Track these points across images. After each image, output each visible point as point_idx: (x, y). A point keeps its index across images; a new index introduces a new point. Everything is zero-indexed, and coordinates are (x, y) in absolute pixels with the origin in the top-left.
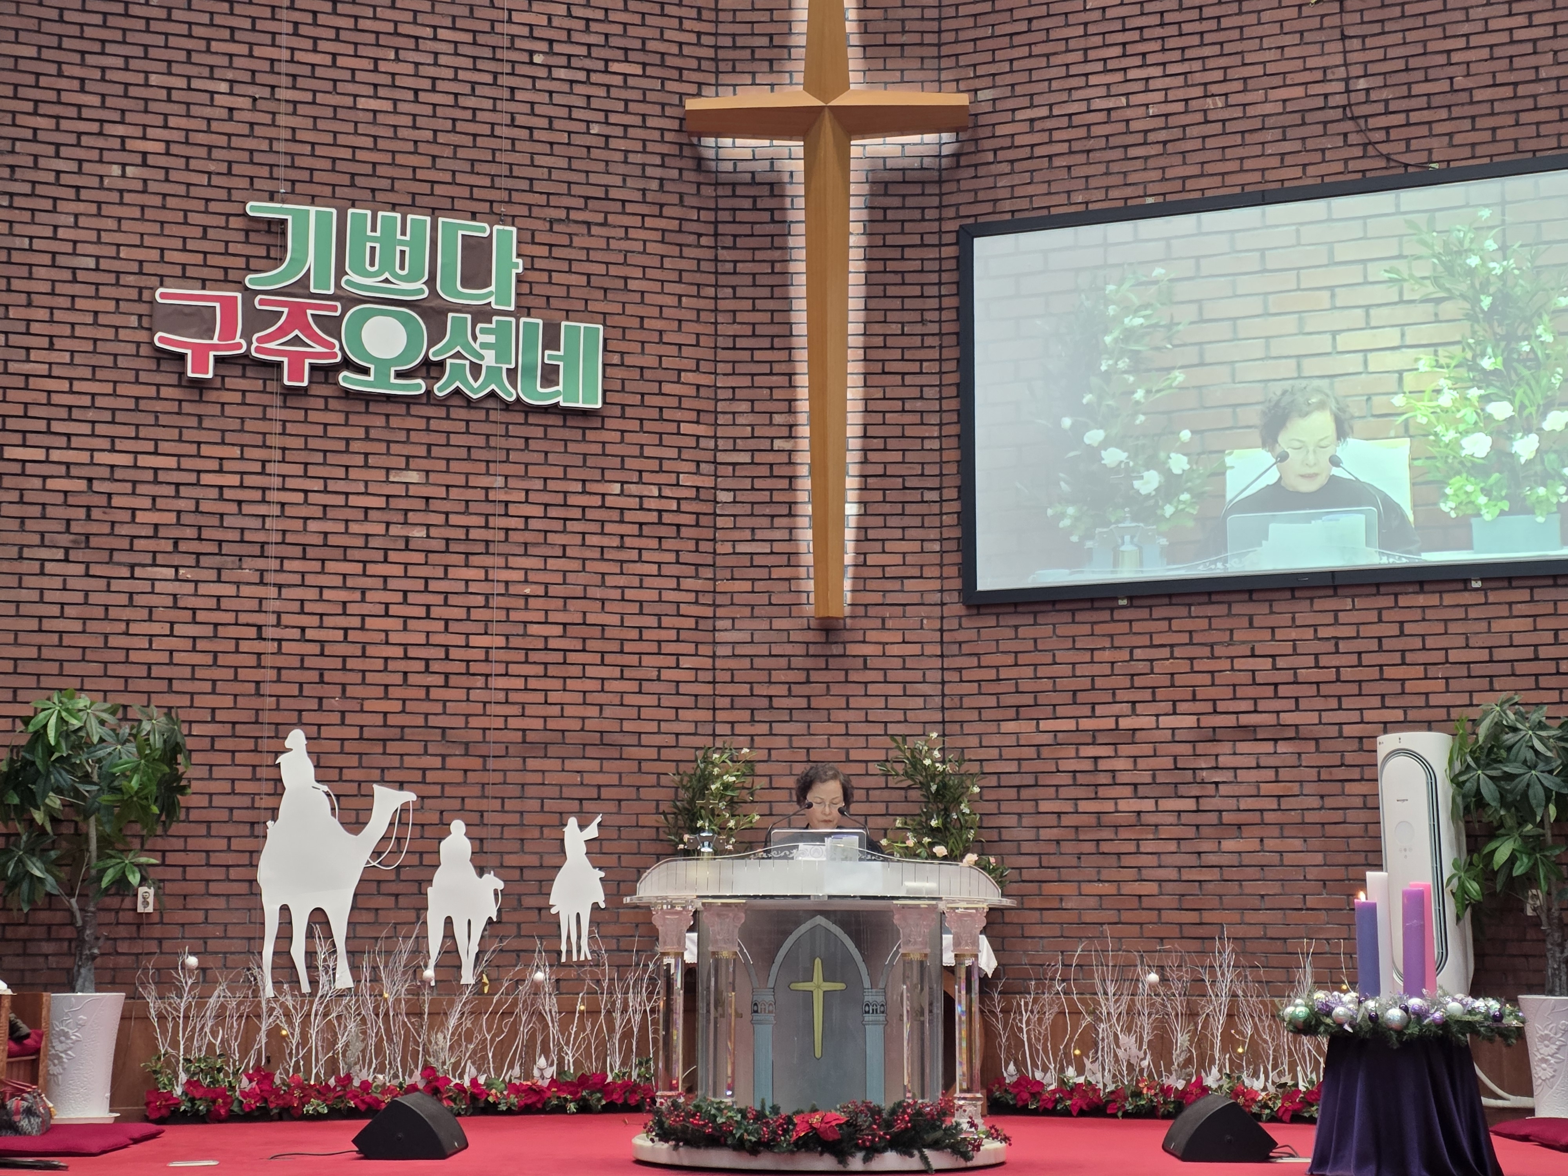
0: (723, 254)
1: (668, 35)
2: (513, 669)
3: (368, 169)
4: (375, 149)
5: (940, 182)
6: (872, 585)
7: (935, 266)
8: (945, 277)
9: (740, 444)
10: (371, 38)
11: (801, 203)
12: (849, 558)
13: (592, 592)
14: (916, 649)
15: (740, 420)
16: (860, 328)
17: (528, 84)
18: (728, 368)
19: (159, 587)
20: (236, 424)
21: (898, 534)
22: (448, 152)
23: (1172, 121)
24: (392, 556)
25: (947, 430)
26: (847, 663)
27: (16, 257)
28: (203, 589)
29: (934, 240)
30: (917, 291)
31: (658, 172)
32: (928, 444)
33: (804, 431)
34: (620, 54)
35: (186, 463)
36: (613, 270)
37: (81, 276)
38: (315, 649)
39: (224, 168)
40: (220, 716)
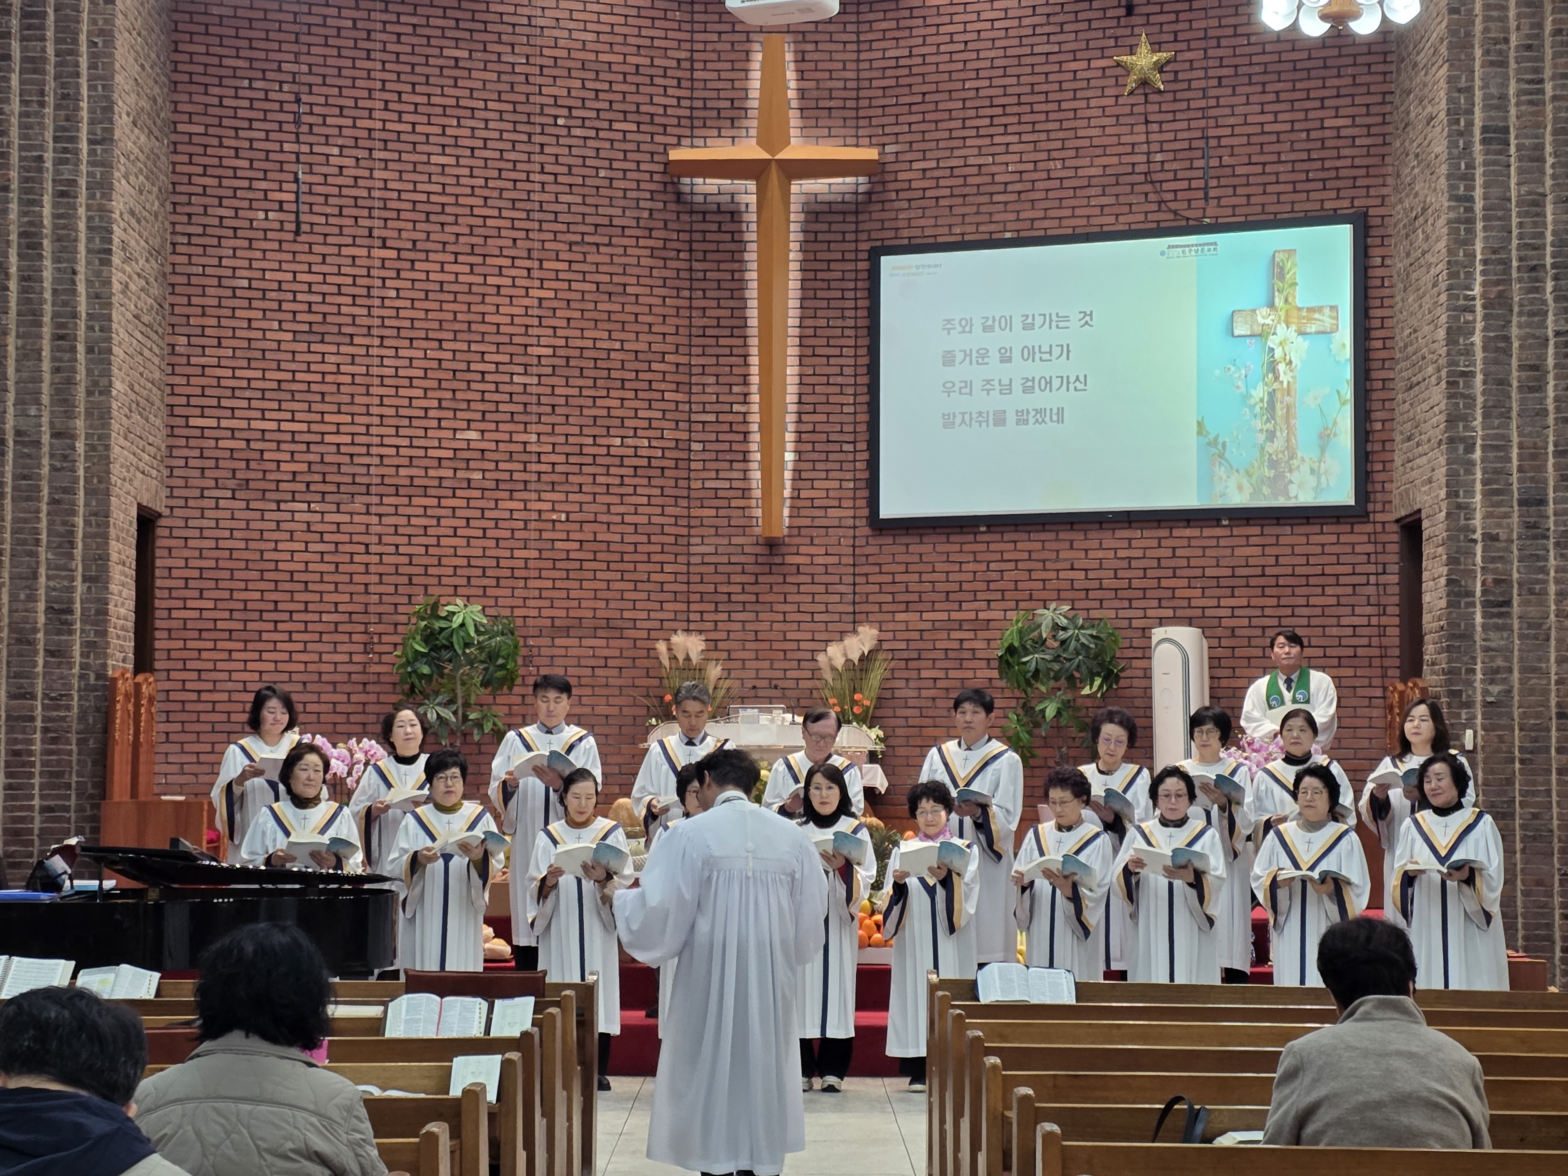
0: (696, 265)
1: (656, 100)
2: (544, 574)
3: (438, 209)
4: (444, 193)
5: (857, 213)
6: (803, 512)
7: (852, 276)
8: (860, 284)
9: (708, 407)
10: (440, 110)
11: (754, 227)
12: (787, 493)
13: (601, 518)
14: (834, 560)
15: (708, 389)
16: (797, 322)
17: (553, 140)
18: (699, 351)
19: (297, 516)
20: (348, 399)
21: (823, 475)
22: (496, 194)
23: (1025, 176)
24: (459, 493)
25: (860, 399)
26: (785, 569)
27: (194, 281)
28: (328, 518)
29: (852, 256)
30: (839, 294)
31: (648, 204)
32: (846, 409)
33: (755, 398)
34: (620, 116)
35: (314, 427)
36: (616, 279)
37: (239, 293)
38: (406, 560)
39: (336, 211)
40: (341, 608)
